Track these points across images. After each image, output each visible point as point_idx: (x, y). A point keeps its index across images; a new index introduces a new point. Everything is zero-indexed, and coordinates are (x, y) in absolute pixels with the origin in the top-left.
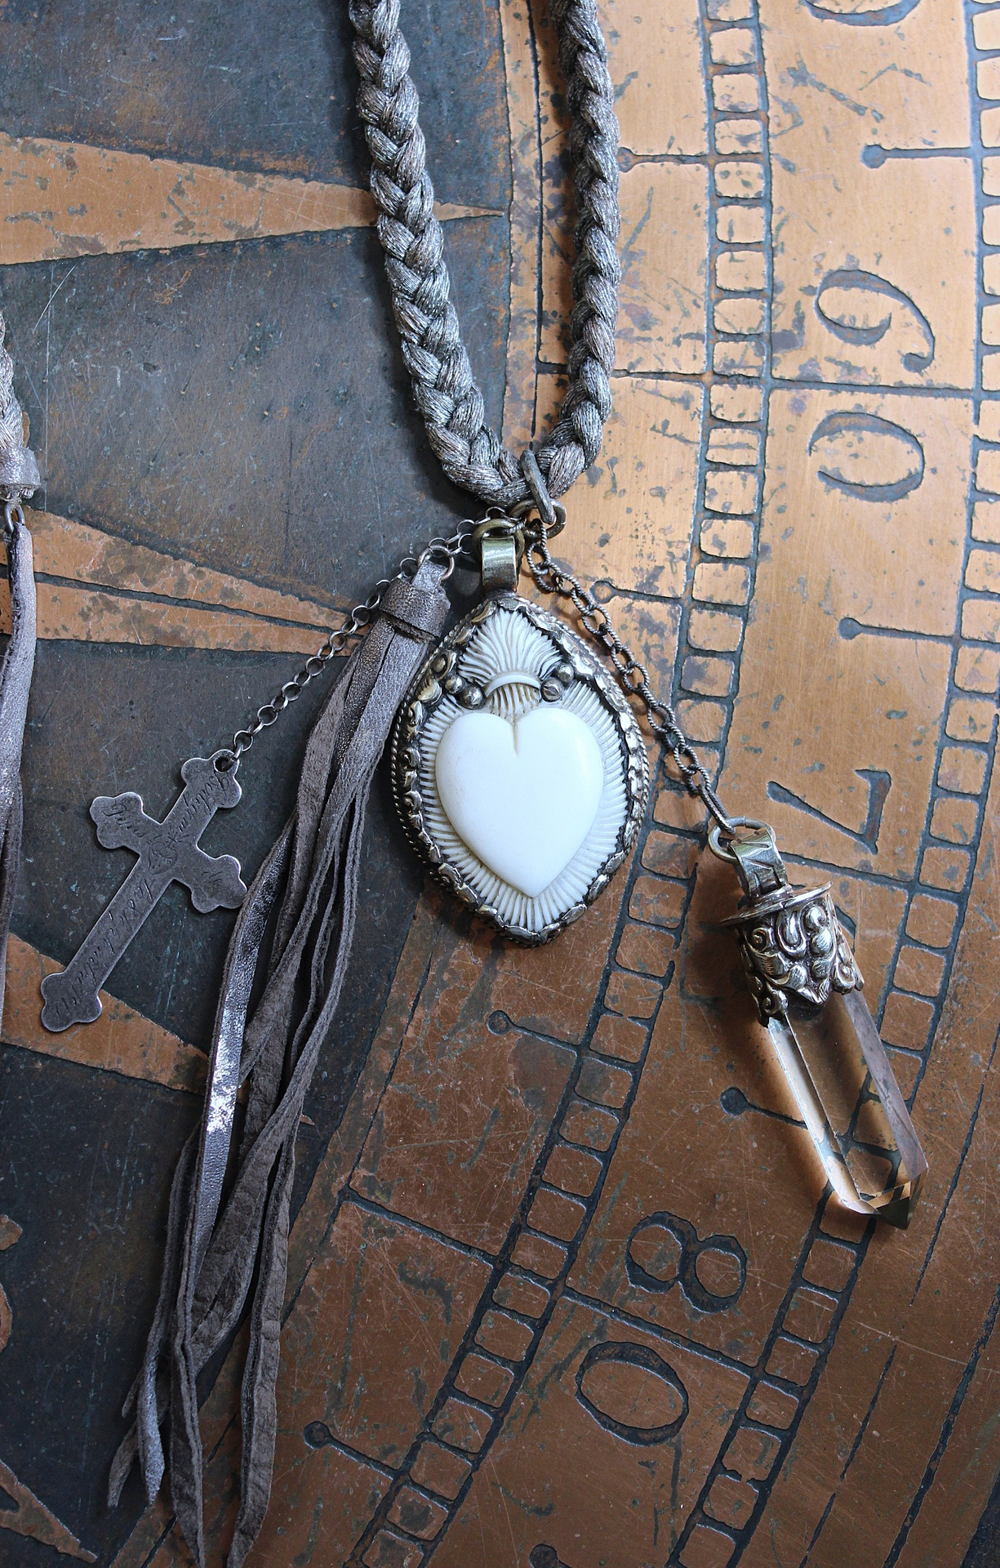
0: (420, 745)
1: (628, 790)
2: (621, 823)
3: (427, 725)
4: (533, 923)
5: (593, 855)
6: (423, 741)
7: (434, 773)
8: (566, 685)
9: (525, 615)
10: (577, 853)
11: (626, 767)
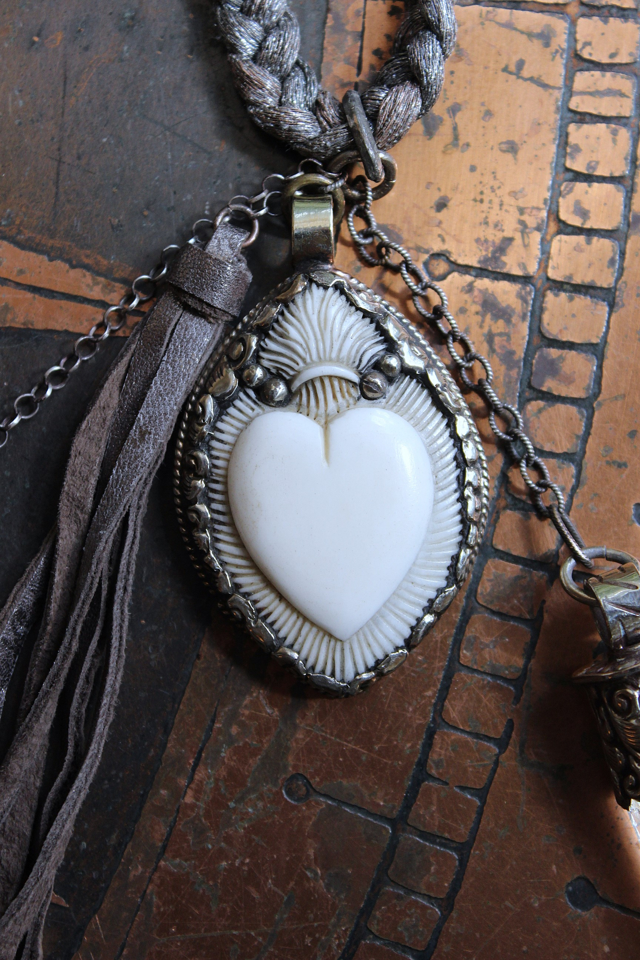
0: (210, 448)
1: (463, 511)
2: (453, 551)
3: (220, 425)
4: (343, 671)
5: (419, 590)
6: (214, 443)
7: (226, 483)
8: (390, 380)
9: (343, 292)
10: (399, 587)
11: (462, 483)
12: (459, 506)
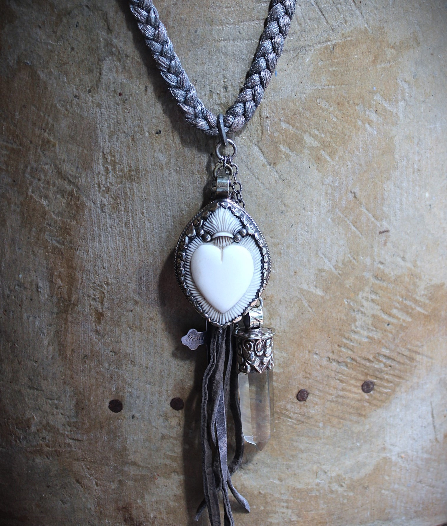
0: (186, 252)
1: (262, 276)
2: (258, 288)
3: (189, 245)
4: (222, 321)
5: (247, 299)
7: (190, 263)
8: (243, 237)
9: (230, 210)
10: (241, 298)
11: (262, 267)
12: (261, 275)
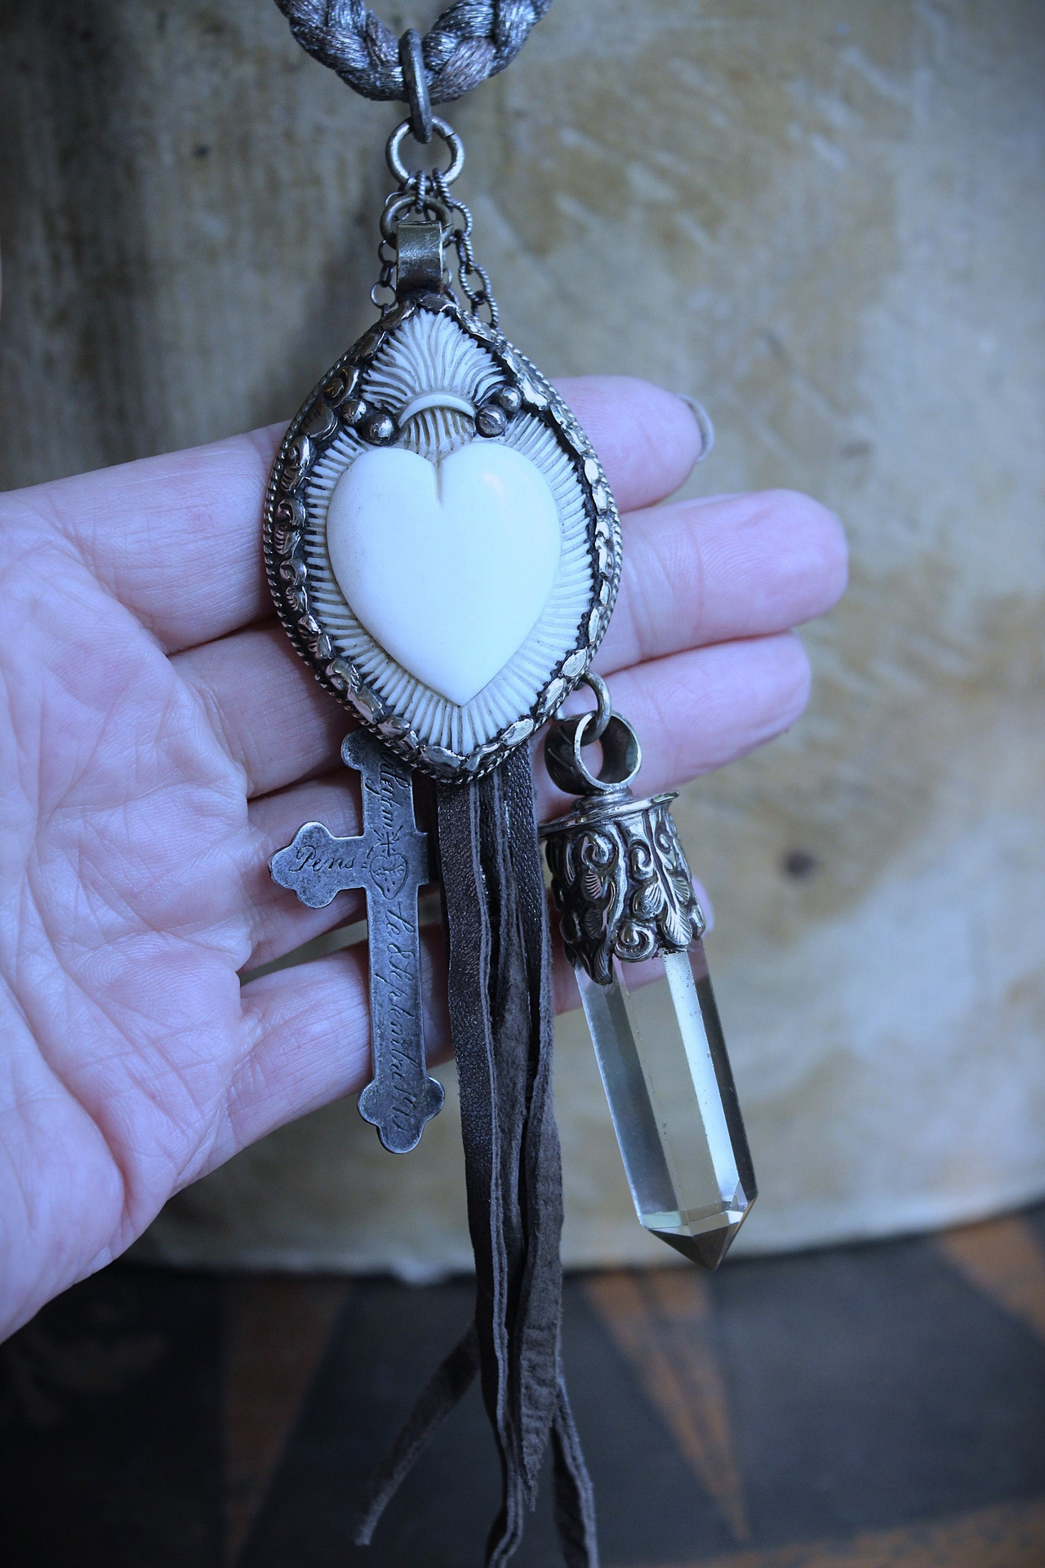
0: (307, 496)
1: (594, 564)
2: (585, 609)
3: (317, 469)
4: (460, 742)
5: (545, 651)
6: (311, 490)
7: (325, 534)
8: (509, 415)
9: (455, 319)
10: (523, 646)
11: (592, 534)
12: (589, 558)
